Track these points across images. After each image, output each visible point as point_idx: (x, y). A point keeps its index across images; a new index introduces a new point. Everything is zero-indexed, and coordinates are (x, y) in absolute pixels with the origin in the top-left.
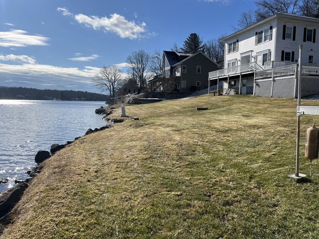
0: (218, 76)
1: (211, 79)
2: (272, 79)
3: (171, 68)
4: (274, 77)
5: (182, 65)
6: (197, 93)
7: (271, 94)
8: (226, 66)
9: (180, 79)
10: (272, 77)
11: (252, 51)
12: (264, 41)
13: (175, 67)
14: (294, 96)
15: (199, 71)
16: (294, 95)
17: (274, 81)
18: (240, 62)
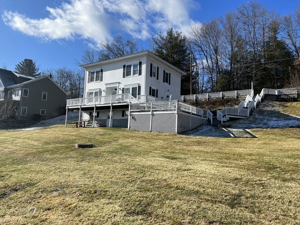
0: (80, 105)
1: (69, 108)
2: (150, 113)
3: (5, 89)
4: (152, 111)
5: (23, 87)
6: (43, 123)
7: (150, 129)
8: (86, 95)
9: (19, 104)
10: (150, 111)
11: (119, 83)
12: (133, 75)
13: (12, 89)
14: (176, 132)
15: (44, 98)
16: (176, 130)
17: (153, 115)
18: (104, 92)
